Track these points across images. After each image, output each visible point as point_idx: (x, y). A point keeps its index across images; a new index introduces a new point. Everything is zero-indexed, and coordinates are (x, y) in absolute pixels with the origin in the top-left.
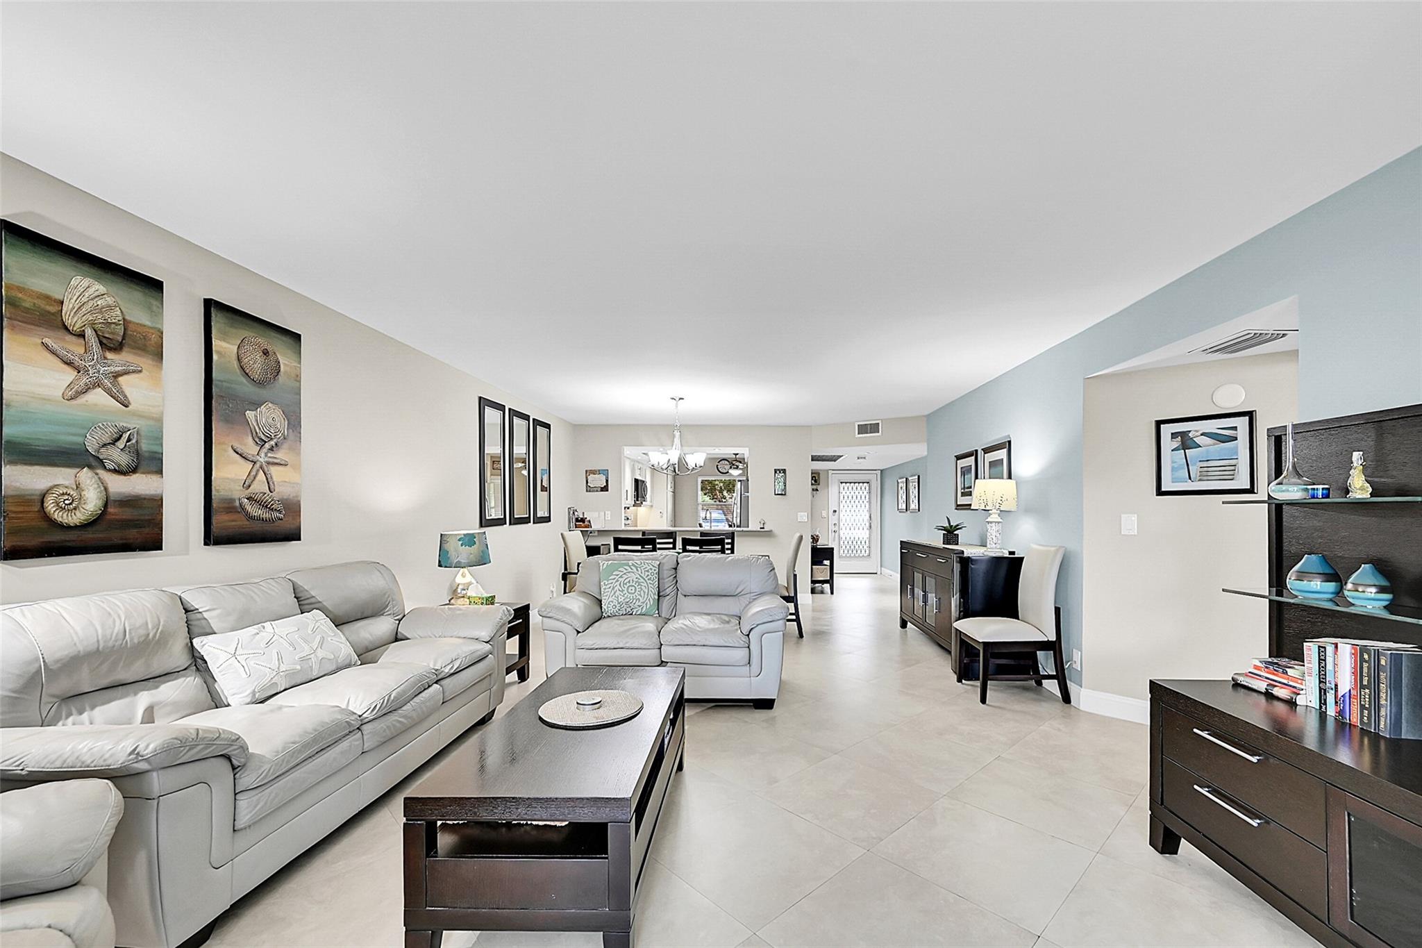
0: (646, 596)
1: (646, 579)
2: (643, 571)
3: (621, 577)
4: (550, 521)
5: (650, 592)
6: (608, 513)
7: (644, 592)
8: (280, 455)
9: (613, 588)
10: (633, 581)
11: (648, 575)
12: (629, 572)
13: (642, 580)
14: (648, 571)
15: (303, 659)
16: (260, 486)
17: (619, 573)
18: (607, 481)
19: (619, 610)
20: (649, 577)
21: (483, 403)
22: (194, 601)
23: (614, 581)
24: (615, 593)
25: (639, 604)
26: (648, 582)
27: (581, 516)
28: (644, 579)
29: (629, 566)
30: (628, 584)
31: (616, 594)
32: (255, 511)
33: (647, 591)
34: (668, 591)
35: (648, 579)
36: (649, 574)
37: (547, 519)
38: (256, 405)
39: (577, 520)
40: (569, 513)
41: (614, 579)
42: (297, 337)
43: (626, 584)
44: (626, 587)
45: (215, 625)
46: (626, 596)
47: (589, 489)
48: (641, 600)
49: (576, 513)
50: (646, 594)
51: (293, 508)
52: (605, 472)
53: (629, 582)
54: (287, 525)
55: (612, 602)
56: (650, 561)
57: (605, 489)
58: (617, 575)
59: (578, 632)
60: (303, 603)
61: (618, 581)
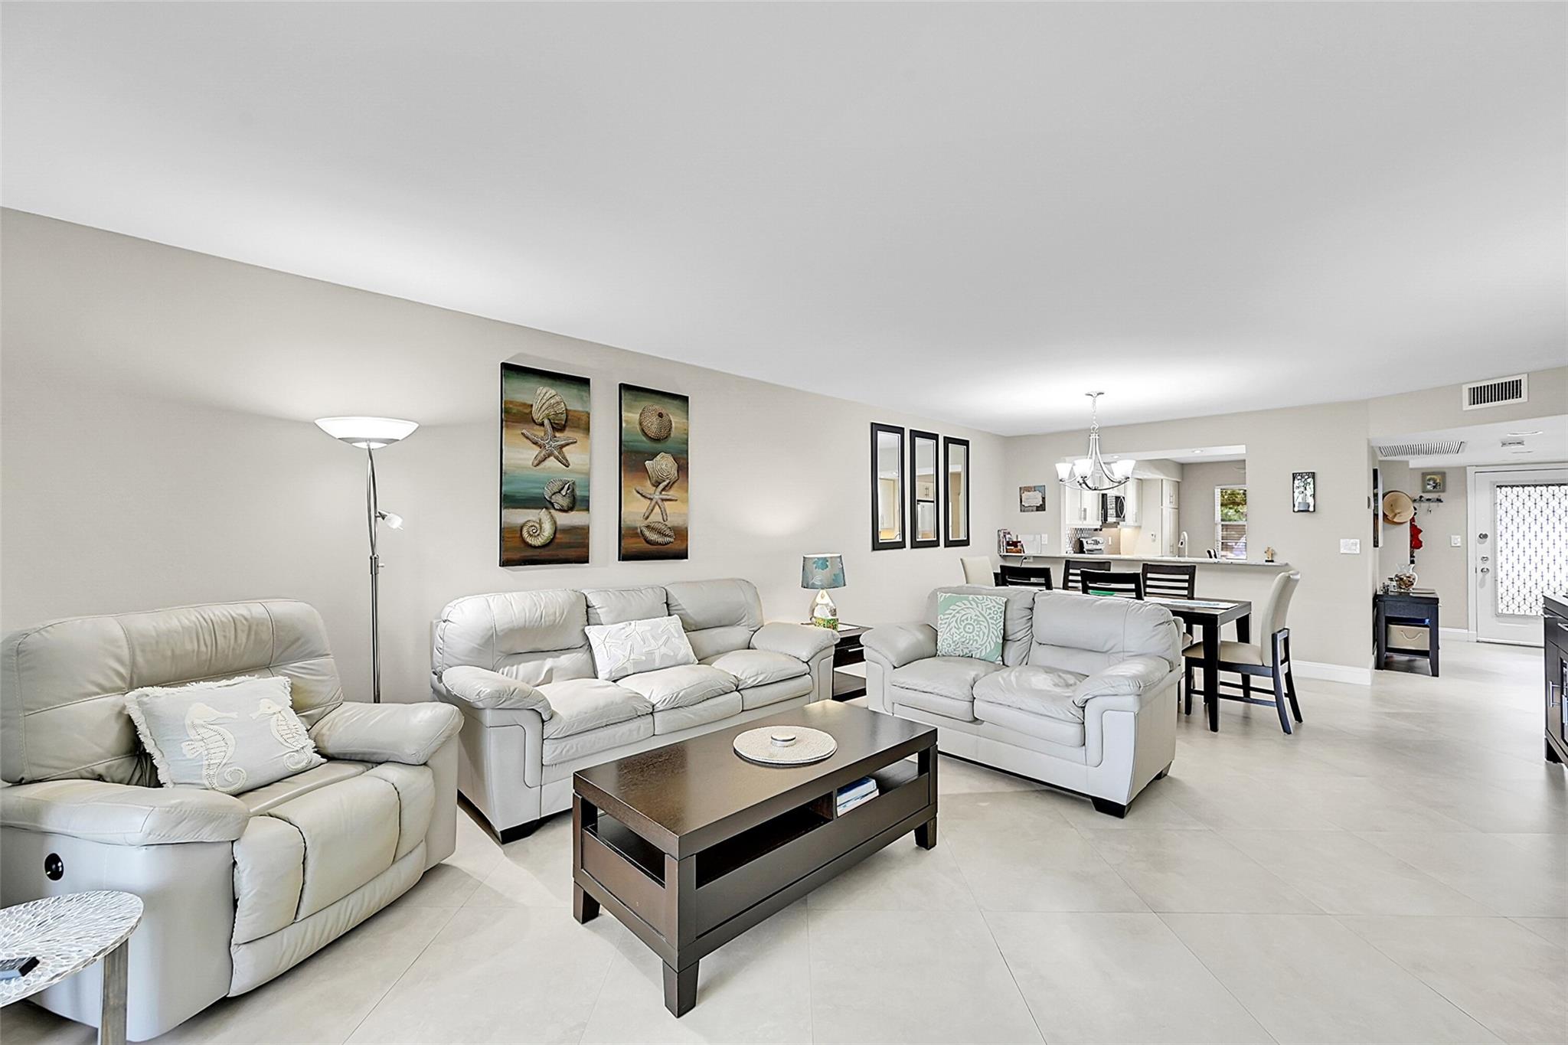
0: (985, 638)
1: (988, 618)
2: (984, 609)
3: (958, 612)
4: (969, 544)
5: (991, 634)
6: (1045, 537)
7: (984, 633)
8: (672, 493)
9: (949, 625)
10: (971, 618)
11: (990, 614)
12: (967, 608)
13: (982, 619)
14: (990, 609)
15: (650, 653)
16: (656, 517)
17: (956, 607)
18: (1044, 498)
19: (955, 650)
20: (990, 616)
21: (876, 428)
22: (593, 600)
23: (951, 616)
24: (951, 629)
25: (977, 646)
26: (990, 621)
27: (1015, 540)
28: (985, 618)
29: (969, 601)
30: (966, 622)
31: (952, 632)
32: (653, 537)
33: (986, 631)
34: (1019, 635)
35: (990, 618)
36: (992, 612)
37: (965, 543)
38: (653, 456)
39: (1008, 544)
40: (999, 536)
41: (951, 614)
42: (685, 399)
43: (963, 621)
44: (963, 624)
45: (603, 620)
46: (962, 634)
47: (1023, 509)
48: (979, 642)
49: (1008, 536)
50: (986, 635)
51: (681, 534)
52: (1041, 489)
53: (967, 619)
54: (677, 546)
55: (947, 639)
56: (994, 598)
57: (1041, 508)
58: (954, 610)
59: (895, 668)
60: (669, 608)
61: (954, 616)
